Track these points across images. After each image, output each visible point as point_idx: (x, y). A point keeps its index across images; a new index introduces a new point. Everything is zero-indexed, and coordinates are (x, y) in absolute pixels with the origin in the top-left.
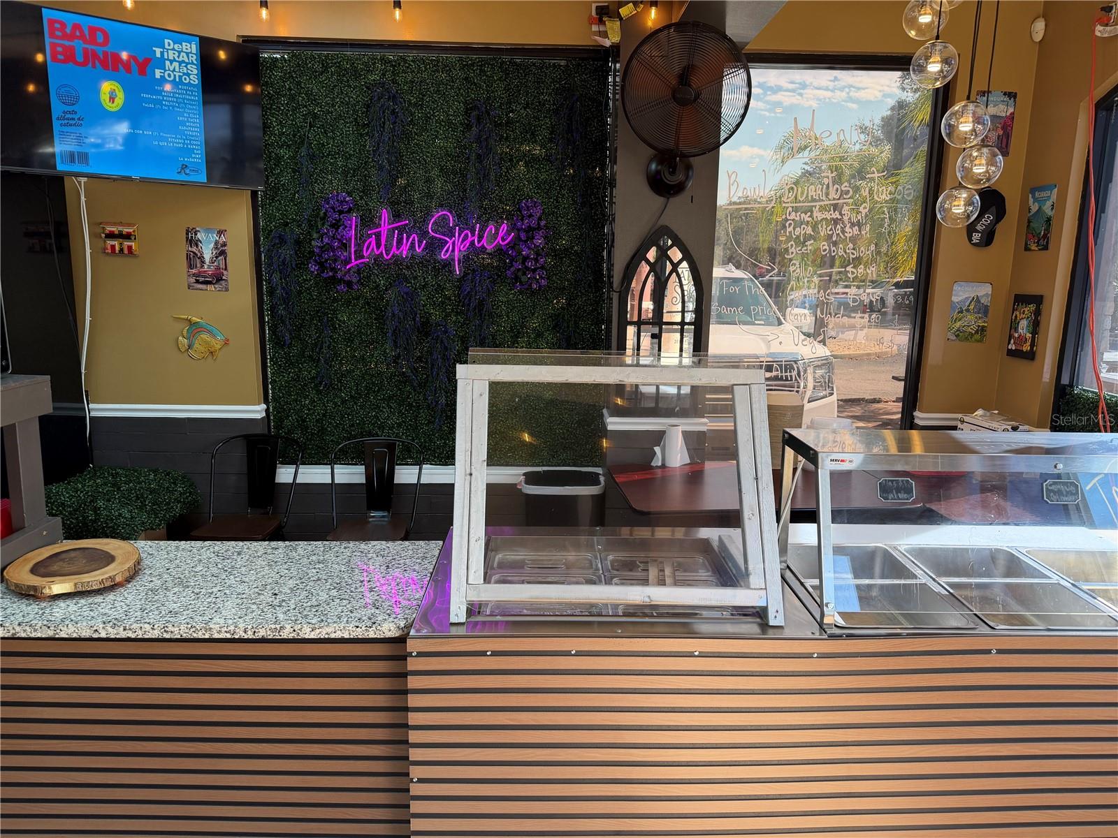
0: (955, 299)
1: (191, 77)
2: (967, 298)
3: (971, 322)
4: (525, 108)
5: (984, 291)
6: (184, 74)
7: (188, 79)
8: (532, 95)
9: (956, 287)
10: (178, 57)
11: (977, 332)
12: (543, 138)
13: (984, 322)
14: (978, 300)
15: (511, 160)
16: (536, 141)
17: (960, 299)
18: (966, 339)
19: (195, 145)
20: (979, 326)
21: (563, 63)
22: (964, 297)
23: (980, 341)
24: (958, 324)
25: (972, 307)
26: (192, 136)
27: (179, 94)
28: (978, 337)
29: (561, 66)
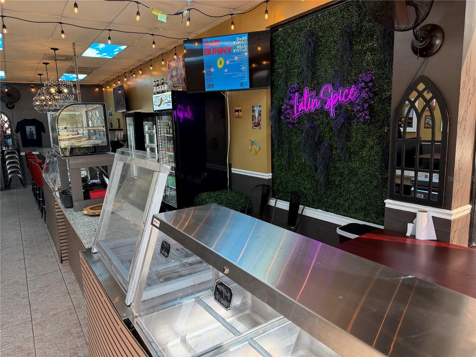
1: (245, 49)
6: (243, 49)
7: (244, 50)
10: (241, 43)
19: (246, 75)
26: (245, 71)
27: (241, 56)
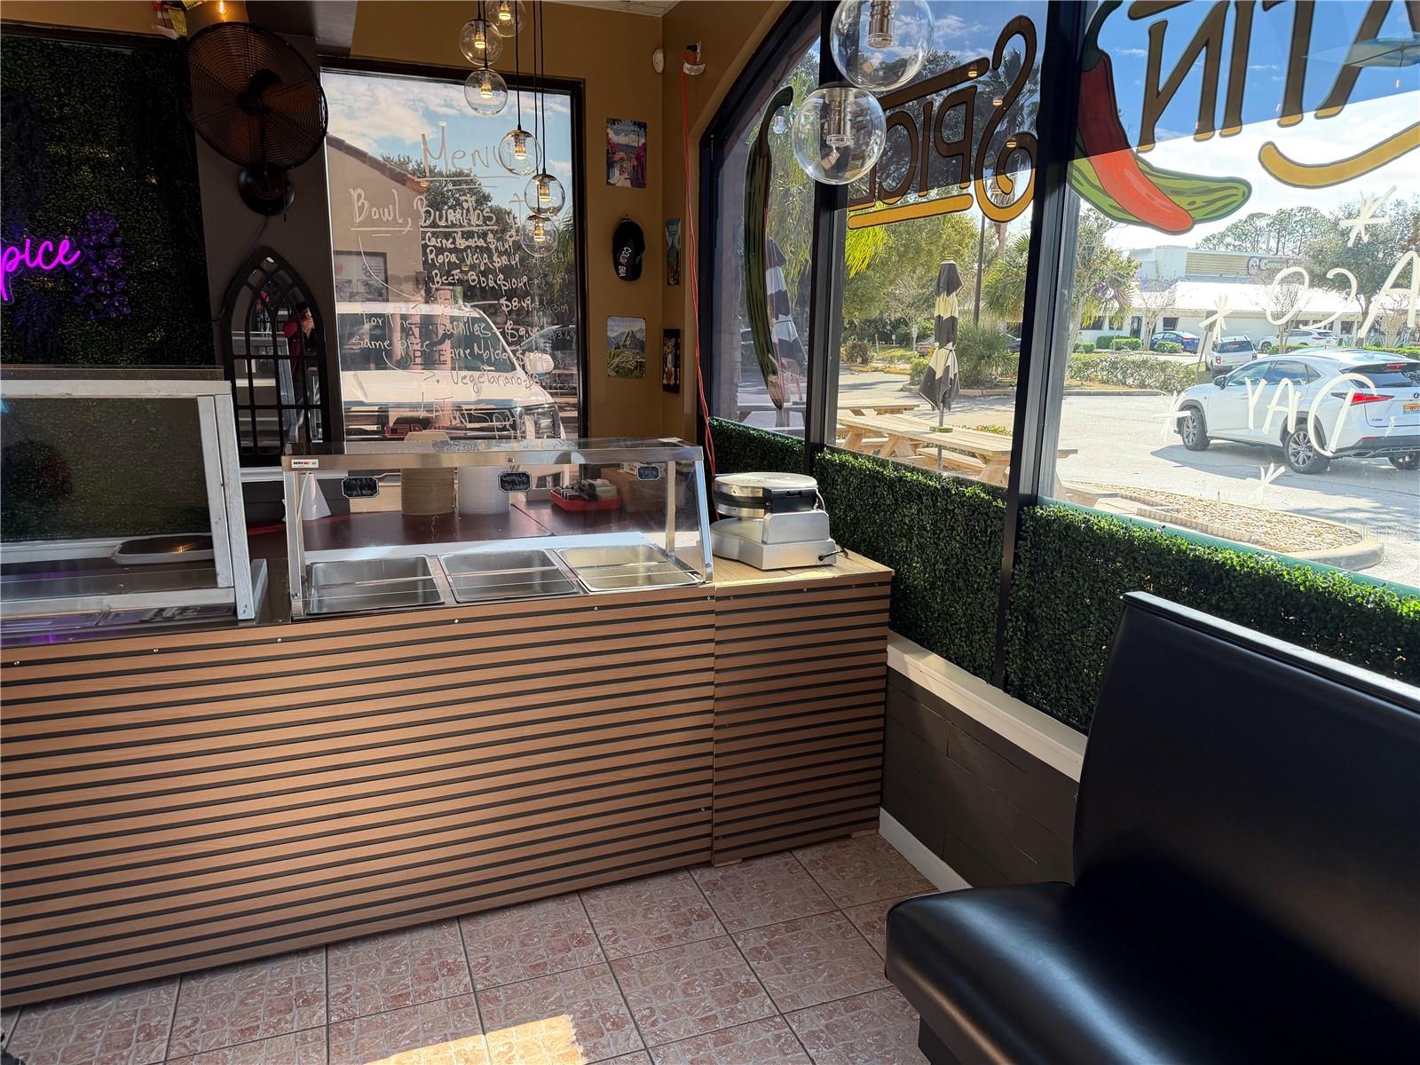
0: (611, 334)
2: (623, 333)
3: (629, 358)
4: (82, 104)
5: (638, 326)
8: (89, 88)
9: (610, 322)
11: (636, 368)
12: (110, 140)
13: (643, 358)
14: (632, 335)
15: (69, 164)
16: (101, 143)
17: (616, 334)
18: (626, 375)
20: (637, 362)
21: (128, 52)
22: (619, 333)
23: (641, 377)
24: (617, 360)
25: (628, 343)
28: (637, 373)
29: (125, 55)
